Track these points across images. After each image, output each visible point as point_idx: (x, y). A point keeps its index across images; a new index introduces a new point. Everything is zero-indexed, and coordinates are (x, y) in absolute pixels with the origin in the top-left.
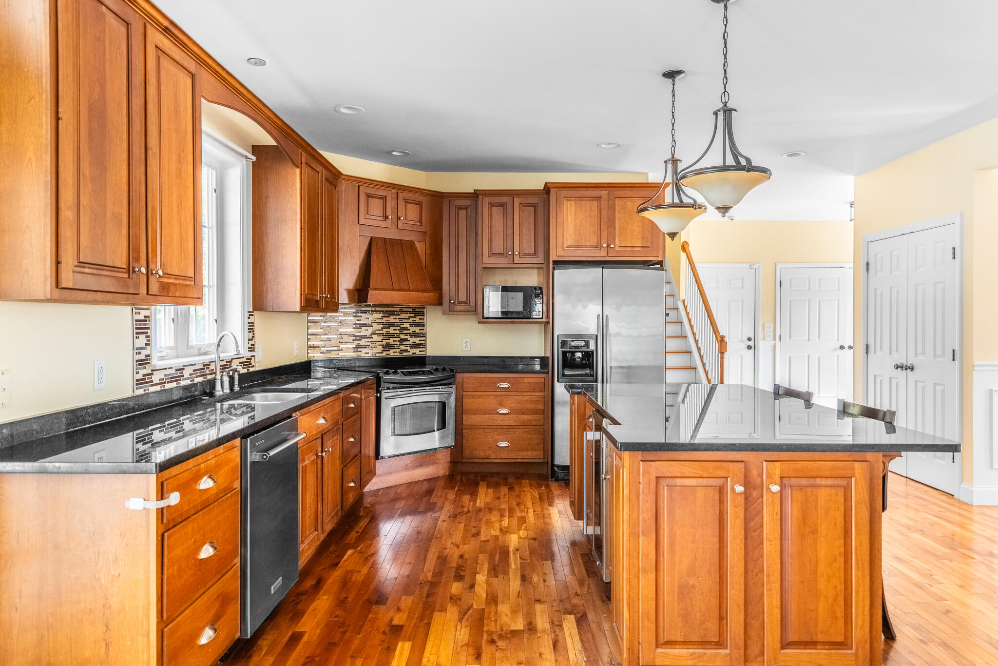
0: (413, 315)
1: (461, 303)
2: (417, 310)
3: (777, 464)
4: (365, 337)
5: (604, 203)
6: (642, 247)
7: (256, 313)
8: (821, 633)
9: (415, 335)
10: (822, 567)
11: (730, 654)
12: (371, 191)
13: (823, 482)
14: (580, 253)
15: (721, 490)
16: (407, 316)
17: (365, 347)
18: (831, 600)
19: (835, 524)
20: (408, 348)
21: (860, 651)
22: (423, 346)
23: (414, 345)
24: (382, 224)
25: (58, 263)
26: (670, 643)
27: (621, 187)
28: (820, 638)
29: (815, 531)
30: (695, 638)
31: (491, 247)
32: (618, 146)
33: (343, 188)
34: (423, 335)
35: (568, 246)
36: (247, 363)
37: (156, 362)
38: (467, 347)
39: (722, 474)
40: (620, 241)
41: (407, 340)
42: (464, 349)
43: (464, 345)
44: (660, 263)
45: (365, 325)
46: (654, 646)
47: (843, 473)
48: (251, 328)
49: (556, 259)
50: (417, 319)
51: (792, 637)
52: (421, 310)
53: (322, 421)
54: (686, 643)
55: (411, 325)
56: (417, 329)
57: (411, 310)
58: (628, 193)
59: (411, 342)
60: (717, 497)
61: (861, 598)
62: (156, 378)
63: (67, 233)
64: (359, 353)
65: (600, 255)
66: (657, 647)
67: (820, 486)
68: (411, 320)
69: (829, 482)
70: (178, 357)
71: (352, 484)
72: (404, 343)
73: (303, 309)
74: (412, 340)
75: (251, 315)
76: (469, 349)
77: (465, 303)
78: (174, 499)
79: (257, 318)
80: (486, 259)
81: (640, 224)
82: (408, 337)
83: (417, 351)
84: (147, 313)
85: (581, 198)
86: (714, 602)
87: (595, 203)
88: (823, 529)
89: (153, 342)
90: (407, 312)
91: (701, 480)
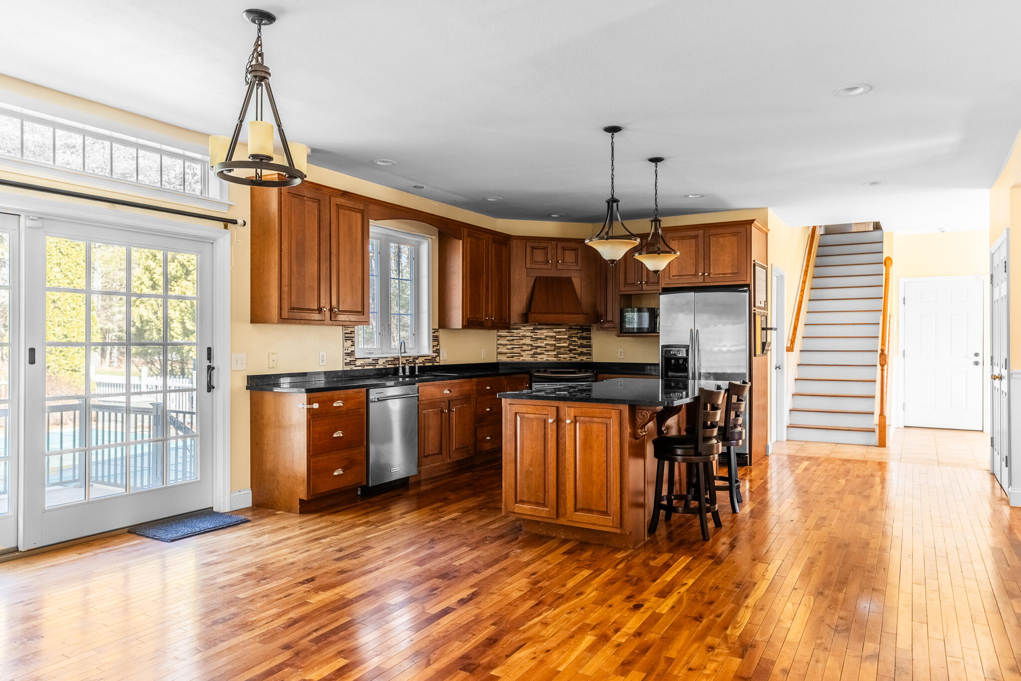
0: (580, 331)
1: (609, 321)
2: (584, 327)
3: (572, 409)
4: (540, 347)
5: (701, 240)
6: (732, 273)
7: (440, 330)
8: (594, 505)
9: (582, 346)
10: (595, 468)
11: (549, 511)
12: (536, 245)
13: (596, 420)
14: (682, 281)
15: (545, 421)
16: (575, 332)
17: (540, 354)
18: (599, 487)
19: (602, 444)
20: (577, 356)
21: (615, 517)
22: (590, 354)
23: (582, 354)
24: (546, 267)
25: (281, 308)
26: (522, 502)
27: (714, 226)
28: (594, 508)
29: (591, 447)
30: (532, 500)
31: (625, 279)
32: (703, 196)
33: (514, 245)
34: (590, 346)
35: (673, 276)
36: (433, 359)
37: (357, 355)
38: (621, 355)
39: (545, 413)
40: (713, 270)
41: (575, 350)
42: (619, 357)
43: (619, 354)
44: (748, 286)
45: (540, 339)
46: (514, 502)
47: (605, 415)
48: (436, 339)
49: (664, 286)
50: (584, 334)
51: (579, 506)
52: (588, 327)
53: (446, 392)
54: (529, 503)
55: (579, 338)
56: (584, 342)
57: (579, 327)
58: (720, 231)
59: (579, 352)
60: (543, 425)
61: (615, 487)
62: (358, 363)
63: (285, 296)
64: (535, 359)
65: (699, 281)
66: (516, 503)
67: (595, 422)
68: (579, 335)
69: (600, 420)
70: (382, 354)
71: (488, 438)
72: (573, 352)
73: (464, 327)
74: (580, 350)
75: (435, 331)
76: (622, 357)
77: (612, 321)
78: (316, 406)
79: (442, 334)
80: (622, 288)
81: (730, 255)
82: (577, 348)
83: (584, 358)
84: (352, 330)
85: (683, 238)
86: (542, 481)
87: (693, 241)
88: (595, 446)
89: (356, 344)
90: (575, 329)
91: (536, 415)
